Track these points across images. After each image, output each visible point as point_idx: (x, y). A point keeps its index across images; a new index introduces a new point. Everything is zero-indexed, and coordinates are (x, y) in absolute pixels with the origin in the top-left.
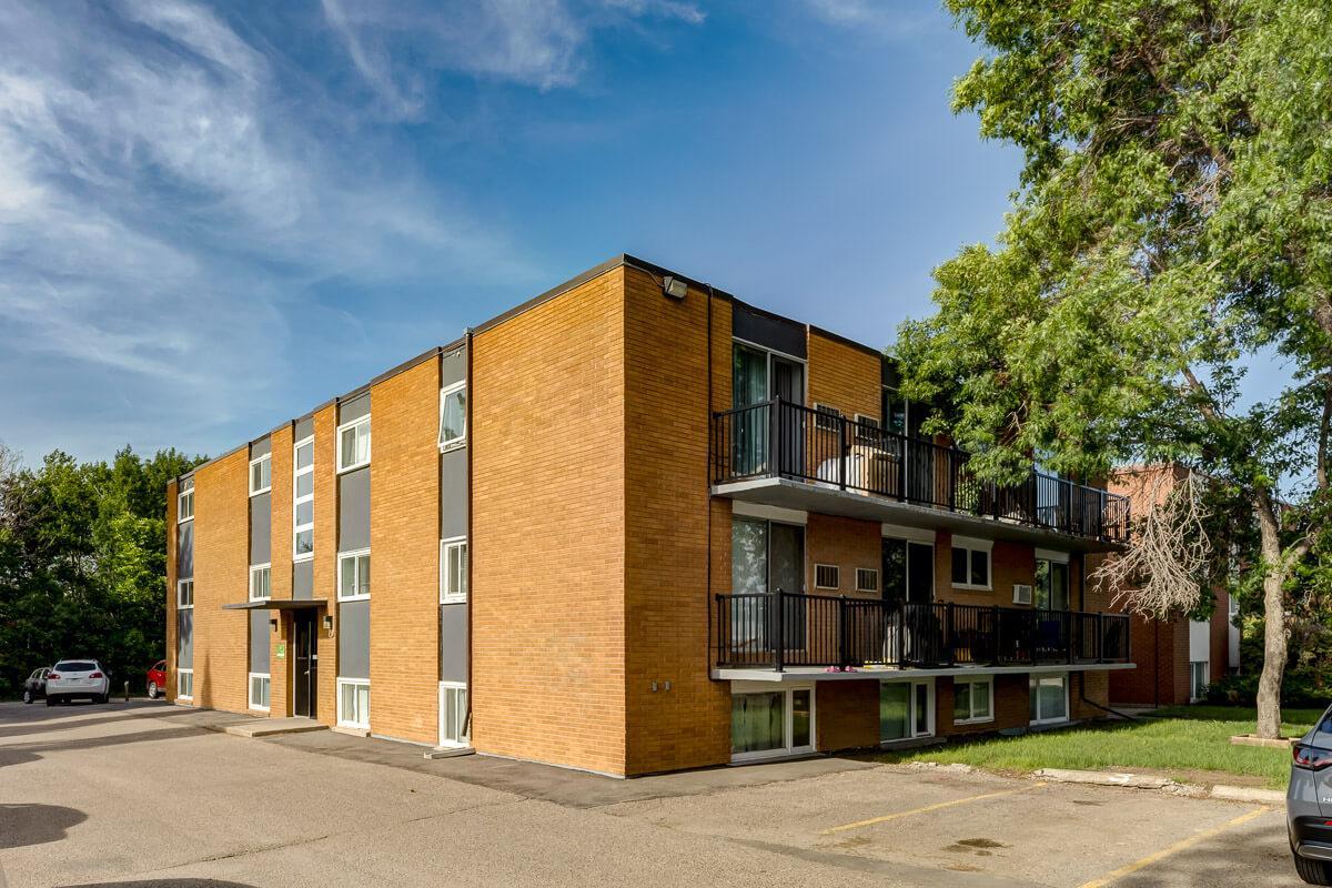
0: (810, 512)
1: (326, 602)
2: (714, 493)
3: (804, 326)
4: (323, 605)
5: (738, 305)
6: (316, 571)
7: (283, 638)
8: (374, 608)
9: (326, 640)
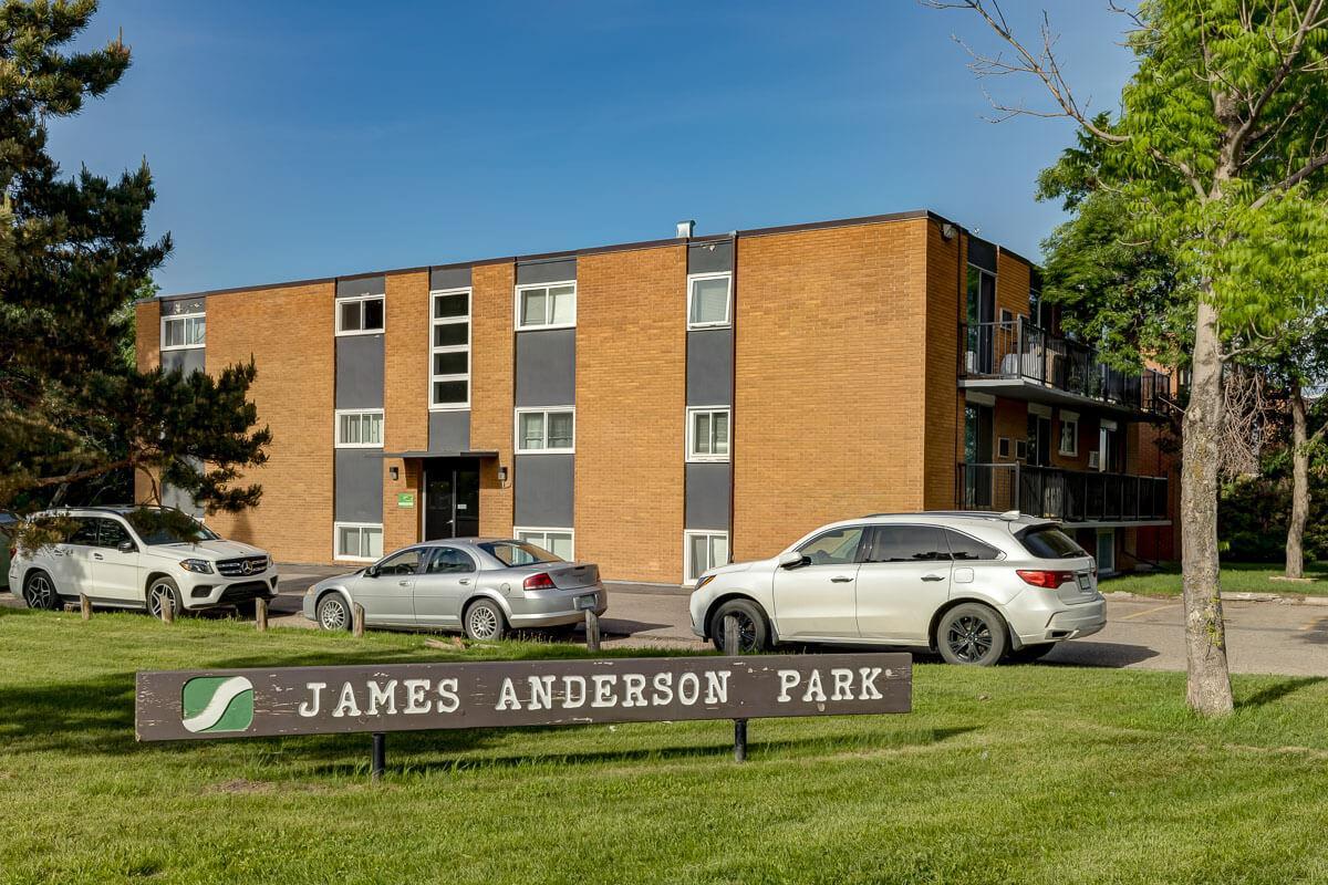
0: (997, 396)
1: (497, 454)
2: (961, 385)
3: (995, 246)
4: (492, 459)
5: (972, 239)
6: (474, 424)
7: (409, 486)
8: (578, 462)
9: (494, 491)
